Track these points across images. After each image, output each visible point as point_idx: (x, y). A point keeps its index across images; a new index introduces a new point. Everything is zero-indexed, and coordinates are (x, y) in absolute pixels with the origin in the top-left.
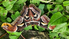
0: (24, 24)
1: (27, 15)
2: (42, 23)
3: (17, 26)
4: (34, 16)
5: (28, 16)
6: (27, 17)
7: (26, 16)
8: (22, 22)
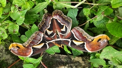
0: (43, 44)
1: (50, 30)
2: (74, 41)
3: (33, 48)
4: (62, 30)
5: (52, 31)
6: (49, 33)
7: (48, 31)
8: (41, 40)
